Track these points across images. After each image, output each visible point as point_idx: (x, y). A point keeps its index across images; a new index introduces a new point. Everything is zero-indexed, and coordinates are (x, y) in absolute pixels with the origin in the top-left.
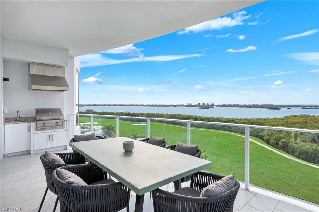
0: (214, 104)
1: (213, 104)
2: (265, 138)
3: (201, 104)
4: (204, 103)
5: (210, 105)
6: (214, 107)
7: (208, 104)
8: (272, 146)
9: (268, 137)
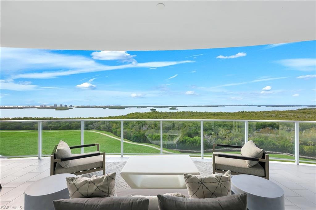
0: (73, 106)
1: (71, 106)
2: (114, 131)
3: (58, 106)
4: (62, 105)
5: (68, 106)
6: (72, 108)
7: (66, 106)
8: (118, 136)
9: (115, 130)
